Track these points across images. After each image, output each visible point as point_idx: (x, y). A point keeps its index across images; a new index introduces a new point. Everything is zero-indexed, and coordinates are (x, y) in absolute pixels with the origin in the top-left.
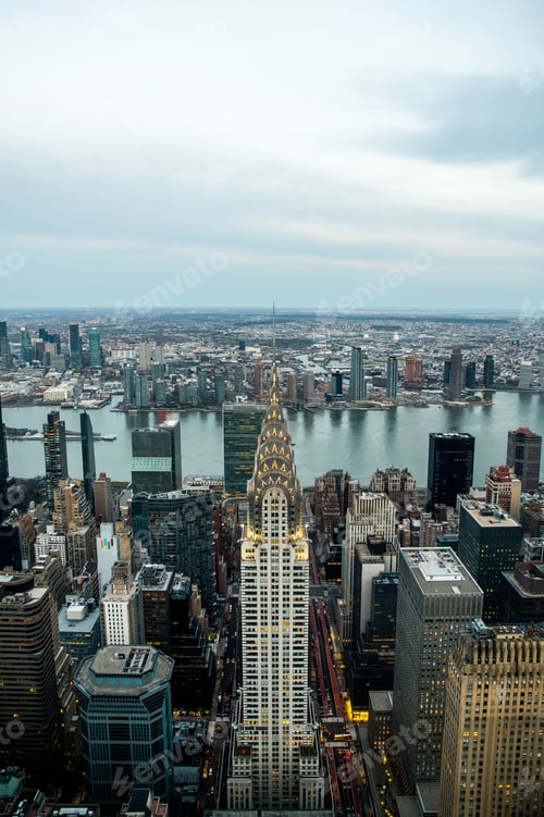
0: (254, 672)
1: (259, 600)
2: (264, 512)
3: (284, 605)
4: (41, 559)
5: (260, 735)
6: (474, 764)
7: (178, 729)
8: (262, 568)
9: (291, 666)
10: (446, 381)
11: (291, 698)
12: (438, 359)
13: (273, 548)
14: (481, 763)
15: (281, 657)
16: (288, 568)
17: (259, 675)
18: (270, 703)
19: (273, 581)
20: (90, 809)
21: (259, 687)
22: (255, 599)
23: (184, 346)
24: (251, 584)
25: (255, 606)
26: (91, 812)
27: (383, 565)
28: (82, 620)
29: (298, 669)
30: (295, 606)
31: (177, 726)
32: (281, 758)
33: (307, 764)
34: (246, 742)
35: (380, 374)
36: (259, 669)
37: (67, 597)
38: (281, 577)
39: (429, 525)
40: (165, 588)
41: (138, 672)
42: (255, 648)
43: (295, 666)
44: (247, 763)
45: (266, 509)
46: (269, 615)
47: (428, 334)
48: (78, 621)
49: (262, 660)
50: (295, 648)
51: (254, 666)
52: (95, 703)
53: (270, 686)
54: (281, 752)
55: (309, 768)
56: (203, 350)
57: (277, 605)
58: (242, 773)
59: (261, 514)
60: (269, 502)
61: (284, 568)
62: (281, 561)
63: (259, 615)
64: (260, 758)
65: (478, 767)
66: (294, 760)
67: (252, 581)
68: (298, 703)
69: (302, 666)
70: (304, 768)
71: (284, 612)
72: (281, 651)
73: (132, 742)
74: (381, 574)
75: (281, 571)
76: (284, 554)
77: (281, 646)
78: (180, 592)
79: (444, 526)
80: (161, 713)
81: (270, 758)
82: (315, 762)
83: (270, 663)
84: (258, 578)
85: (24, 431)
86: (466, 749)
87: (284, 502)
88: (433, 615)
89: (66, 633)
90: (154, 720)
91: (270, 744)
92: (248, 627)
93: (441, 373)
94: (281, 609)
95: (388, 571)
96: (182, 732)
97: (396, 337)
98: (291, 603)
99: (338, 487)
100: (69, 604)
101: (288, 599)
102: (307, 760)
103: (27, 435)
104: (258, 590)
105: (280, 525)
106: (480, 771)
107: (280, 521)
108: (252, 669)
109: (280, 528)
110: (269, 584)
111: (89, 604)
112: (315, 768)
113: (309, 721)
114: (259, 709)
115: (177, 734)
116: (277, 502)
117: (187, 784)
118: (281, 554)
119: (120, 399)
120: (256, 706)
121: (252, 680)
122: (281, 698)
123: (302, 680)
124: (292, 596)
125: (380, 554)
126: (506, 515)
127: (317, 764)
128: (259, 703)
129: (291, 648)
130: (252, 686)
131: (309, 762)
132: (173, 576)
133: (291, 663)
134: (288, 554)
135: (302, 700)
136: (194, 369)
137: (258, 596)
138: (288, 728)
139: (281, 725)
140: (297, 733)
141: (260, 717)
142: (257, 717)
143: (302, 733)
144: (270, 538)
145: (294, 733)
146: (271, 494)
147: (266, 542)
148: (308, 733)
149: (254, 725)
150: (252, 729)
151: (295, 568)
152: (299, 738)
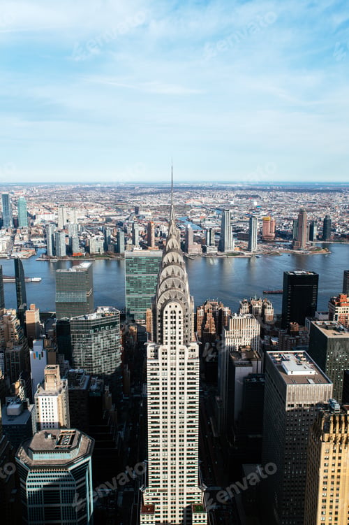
0: (157, 446)
1: (161, 389)
2: (165, 320)
3: (180, 393)
5: (161, 496)
6: (331, 513)
8: (163, 364)
9: (185, 441)
11: (185, 466)
12: (288, 219)
13: (171, 348)
14: (336, 513)
15: (177, 434)
16: (183, 364)
17: (161, 448)
18: (169, 470)
19: (172, 374)
21: (161, 458)
22: (158, 389)
23: (92, 211)
24: (155, 377)
25: (158, 393)
27: (251, 368)
28: (19, 415)
29: (191, 443)
30: (188, 393)
32: (177, 514)
33: (198, 519)
34: (151, 502)
35: (243, 230)
36: (161, 444)
37: (6, 398)
38: (178, 371)
39: (286, 338)
40: (84, 388)
41: (66, 449)
42: (157, 427)
43: (188, 440)
44: (152, 518)
45: (166, 318)
46: (169, 401)
48: (16, 416)
49: (163, 436)
50: (188, 427)
51: (157, 441)
52: (33, 475)
53: (169, 457)
54: (177, 510)
55: (200, 521)
56: (107, 214)
57: (175, 393)
59: (162, 322)
60: (169, 312)
61: (180, 364)
62: (178, 358)
63: (161, 401)
64: (161, 514)
65: (334, 515)
66: (188, 515)
67: (155, 374)
68: (191, 470)
69: (194, 440)
70: (195, 521)
71: (180, 398)
72: (177, 429)
73: (61, 505)
74: (250, 374)
75: (178, 367)
76: (180, 353)
77: (178, 425)
78: (96, 390)
79: (297, 339)
80: (84, 481)
81: (169, 514)
82: (204, 517)
83: (169, 438)
84: (160, 372)
86: (324, 501)
87: (180, 312)
88: (293, 400)
89: (6, 426)
90: (79, 486)
91: (169, 503)
92: (152, 410)
93: (290, 230)
94: (178, 396)
95: (255, 373)
97: (255, 204)
98: (186, 391)
100: (8, 403)
101: (183, 388)
102: (198, 516)
104: (160, 382)
105: (178, 330)
106: (336, 519)
107: (177, 328)
108: (155, 444)
109: (177, 333)
110: (169, 377)
112: (204, 521)
113: (199, 484)
114: (161, 475)
116: (175, 312)
118: (178, 353)
120: (158, 473)
121: (156, 453)
122: (178, 466)
123: (194, 452)
124: (186, 386)
125: (249, 360)
127: (206, 518)
128: (161, 471)
129: (185, 427)
130: (155, 458)
131: (200, 517)
132: (90, 379)
133: (186, 438)
134: (183, 353)
135: (194, 468)
137: (161, 386)
138: (183, 490)
139: (177, 488)
140: (191, 494)
141: (161, 482)
142: (159, 482)
143: (194, 494)
144: (169, 341)
145: (187, 494)
146: (170, 307)
147: (167, 343)
148: (199, 493)
149: (157, 489)
150: (156, 491)
151: (188, 364)
152: (191, 498)
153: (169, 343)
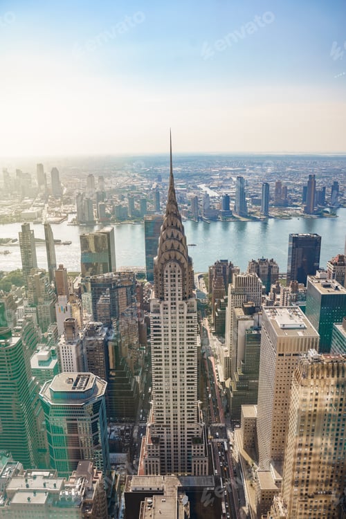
0: (160, 389)
2: (165, 279)
3: (180, 343)
4: (19, 322)
5: (165, 430)
6: (306, 445)
7: (113, 430)
8: (164, 318)
9: (185, 385)
10: (304, 200)
11: (185, 406)
12: (299, 186)
13: (172, 304)
14: (312, 445)
15: (178, 379)
16: (183, 318)
17: (164, 391)
18: (171, 409)
19: (172, 327)
20: (51, 472)
21: (164, 399)
22: (160, 340)
24: (157, 329)
26: (52, 475)
27: (252, 322)
29: (190, 386)
30: (188, 344)
31: (112, 429)
32: (179, 445)
33: (196, 449)
34: (156, 435)
35: (256, 196)
36: (164, 387)
37: (36, 345)
38: (178, 333)
40: (102, 339)
41: (82, 390)
42: (160, 373)
43: (188, 384)
44: (157, 448)
45: (167, 277)
46: (170, 350)
47: (292, 168)
50: (188, 372)
52: (54, 410)
53: (171, 398)
54: (179, 442)
55: (198, 451)
57: (175, 343)
58: (153, 455)
59: (163, 280)
60: (169, 272)
61: (180, 318)
62: (178, 313)
63: (163, 350)
64: (165, 445)
65: (309, 447)
66: (188, 447)
67: (158, 327)
68: (191, 409)
69: (193, 384)
70: (194, 451)
71: (180, 348)
72: (178, 375)
74: (252, 327)
75: (178, 320)
76: (180, 308)
77: (178, 371)
78: (113, 340)
79: (297, 296)
80: (98, 416)
81: (172, 445)
82: (202, 447)
83: (171, 383)
84: (162, 325)
85: (8, 240)
86: (301, 435)
87: (179, 272)
88: (284, 351)
89: (36, 370)
90: (93, 421)
91: (172, 436)
92: (156, 358)
93: (300, 195)
94: (178, 346)
95: (256, 326)
96: (116, 432)
98: (185, 342)
99: (225, 272)
100: (38, 351)
101: (183, 339)
102: (196, 447)
103: (10, 243)
104: (163, 333)
105: (177, 288)
106: (311, 449)
107: (177, 285)
108: (159, 387)
109: (177, 290)
110: (169, 329)
111: (52, 351)
112: (202, 451)
113: (198, 422)
114: (164, 413)
115: (113, 433)
116: (174, 272)
117: (119, 464)
118: (178, 308)
119: (74, 216)
120: (162, 411)
121: (159, 394)
122: (179, 406)
123: (193, 394)
124: (185, 337)
125: (251, 314)
126: (340, 287)
127: (204, 449)
128: (164, 409)
129: (185, 372)
130: (160, 399)
131: (198, 448)
132: (108, 330)
133: (186, 382)
134: (183, 308)
135: (193, 408)
136: (126, 194)
137: (163, 337)
138: (184, 426)
139: (179, 424)
140: (190, 429)
141: (165, 419)
142: (163, 419)
143: (193, 429)
144: (169, 297)
145: (188, 429)
146: (170, 266)
147: (167, 299)
148: (198, 429)
149: (161, 424)
150: (160, 426)
151: (188, 318)
152: (192, 432)
153: (169, 299)
